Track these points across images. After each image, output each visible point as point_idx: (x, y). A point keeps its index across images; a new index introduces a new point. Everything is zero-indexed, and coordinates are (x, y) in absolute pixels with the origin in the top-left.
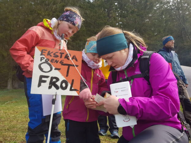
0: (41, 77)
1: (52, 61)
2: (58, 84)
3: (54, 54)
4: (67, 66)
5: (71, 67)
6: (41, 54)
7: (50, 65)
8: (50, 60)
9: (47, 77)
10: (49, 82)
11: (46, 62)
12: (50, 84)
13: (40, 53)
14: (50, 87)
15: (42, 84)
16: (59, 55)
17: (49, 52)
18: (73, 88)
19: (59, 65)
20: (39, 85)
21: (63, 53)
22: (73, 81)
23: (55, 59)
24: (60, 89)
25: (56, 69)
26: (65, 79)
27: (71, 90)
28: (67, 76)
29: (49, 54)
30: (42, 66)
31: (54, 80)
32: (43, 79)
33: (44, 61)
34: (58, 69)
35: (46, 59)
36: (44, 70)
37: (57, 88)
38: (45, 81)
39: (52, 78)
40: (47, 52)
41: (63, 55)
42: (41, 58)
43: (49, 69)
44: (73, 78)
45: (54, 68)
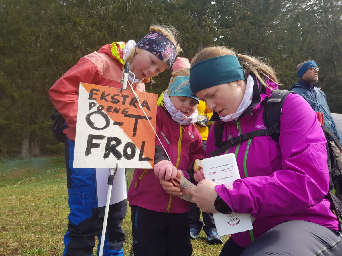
0: (91, 137)
1: (109, 109)
2: (120, 149)
3: (112, 98)
4: (134, 119)
5: (139, 120)
6: (91, 98)
7: (105, 117)
8: (106, 108)
9: (101, 137)
10: (105, 147)
11: (99, 111)
12: (106, 150)
13: (88, 95)
14: (106, 156)
15: (93, 150)
16: (121, 99)
17: (104, 93)
18: (143, 157)
19: (121, 118)
20: (88, 152)
21: (127, 97)
22: (143, 143)
23: (114, 106)
24: (123, 158)
25: (115, 124)
26: (130, 141)
27: (141, 159)
28: (134, 135)
29: (103, 97)
30: (93, 118)
31: (113, 143)
32: (95, 141)
33: (95, 109)
34: (120, 124)
35: (98, 105)
36: (95, 125)
37: (118, 156)
38: (97, 146)
39: (110, 140)
40: (100, 94)
41: (127, 99)
42: (90, 104)
43: (104, 124)
44: (144, 140)
45: (112, 122)
